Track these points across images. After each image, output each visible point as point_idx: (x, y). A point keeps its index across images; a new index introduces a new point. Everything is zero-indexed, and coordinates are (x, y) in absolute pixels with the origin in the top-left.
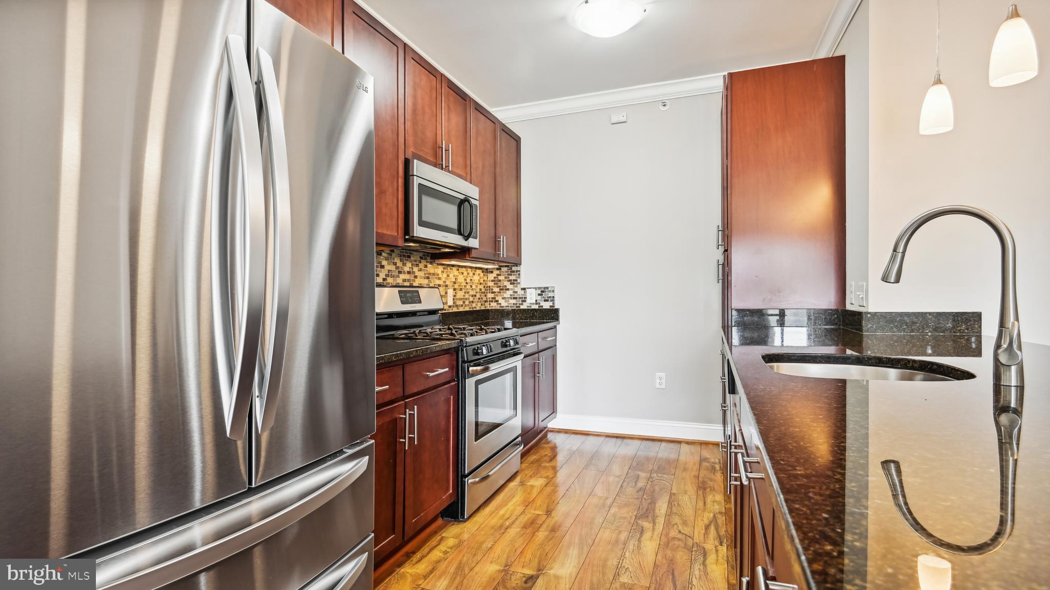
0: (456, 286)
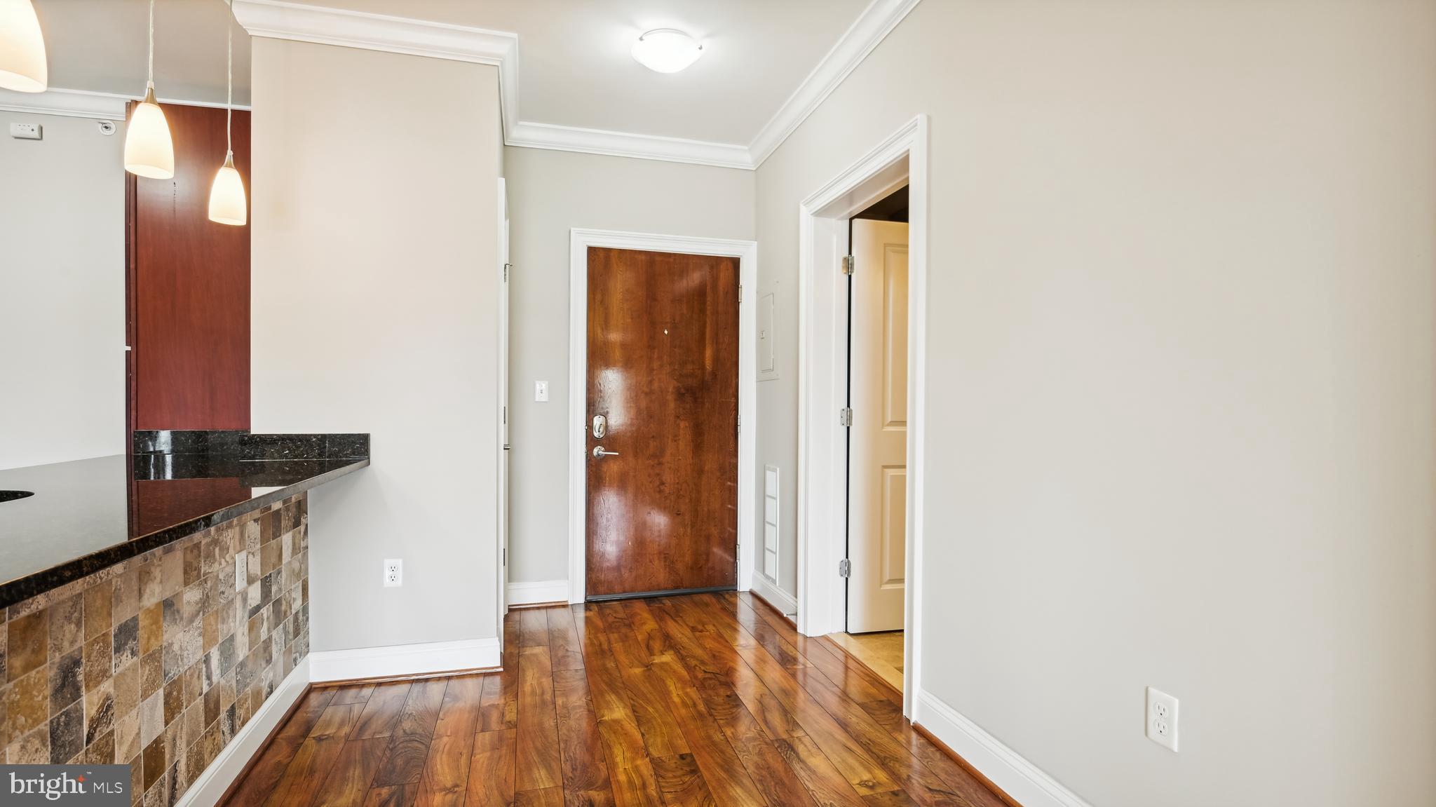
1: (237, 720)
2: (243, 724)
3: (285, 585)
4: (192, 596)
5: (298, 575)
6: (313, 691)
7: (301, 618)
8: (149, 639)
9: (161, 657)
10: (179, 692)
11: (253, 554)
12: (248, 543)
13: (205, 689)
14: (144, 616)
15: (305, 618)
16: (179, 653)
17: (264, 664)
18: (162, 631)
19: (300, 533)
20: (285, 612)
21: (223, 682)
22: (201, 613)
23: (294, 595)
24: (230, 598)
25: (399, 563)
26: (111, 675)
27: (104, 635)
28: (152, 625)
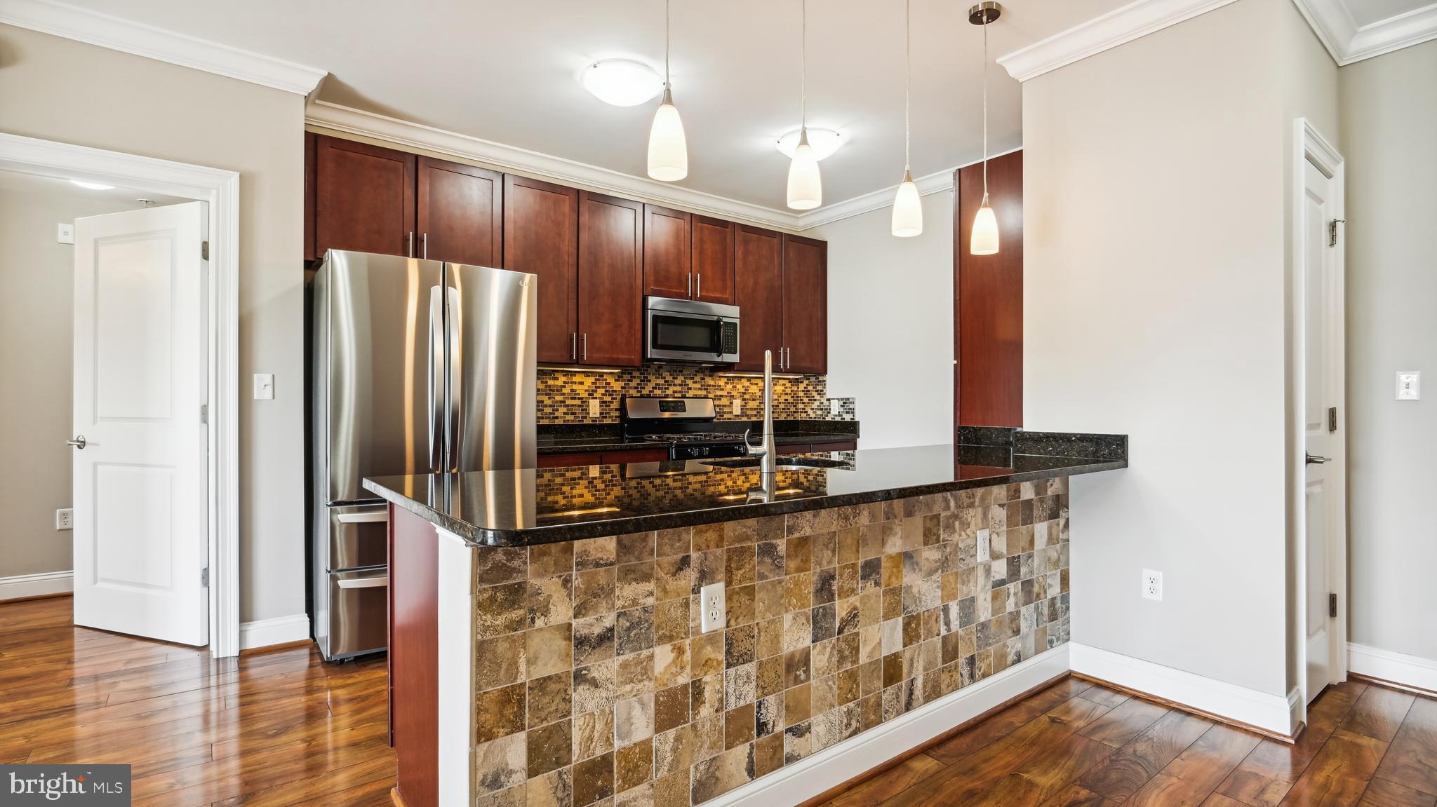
0: (746, 396)
1: (977, 671)
2: (984, 676)
3: (1035, 568)
4: (931, 555)
5: (1056, 564)
6: (1071, 678)
7: (1058, 604)
8: (890, 577)
9: (900, 594)
10: (918, 625)
11: (997, 534)
12: (991, 523)
13: (943, 632)
14: (885, 559)
15: (1064, 606)
16: (917, 595)
17: (1010, 633)
18: (902, 575)
19: (1058, 525)
20: (1038, 595)
21: (961, 632)
22: (940, 571)
23: (1049, 581)
24: (971, 566)
25: (1159, 575)
26: (859, 594)
27: (853, 564)
28: (893, 568)
